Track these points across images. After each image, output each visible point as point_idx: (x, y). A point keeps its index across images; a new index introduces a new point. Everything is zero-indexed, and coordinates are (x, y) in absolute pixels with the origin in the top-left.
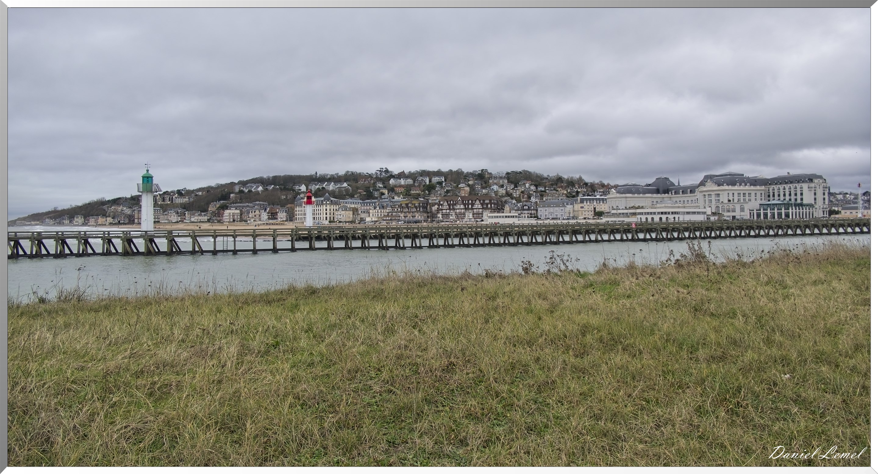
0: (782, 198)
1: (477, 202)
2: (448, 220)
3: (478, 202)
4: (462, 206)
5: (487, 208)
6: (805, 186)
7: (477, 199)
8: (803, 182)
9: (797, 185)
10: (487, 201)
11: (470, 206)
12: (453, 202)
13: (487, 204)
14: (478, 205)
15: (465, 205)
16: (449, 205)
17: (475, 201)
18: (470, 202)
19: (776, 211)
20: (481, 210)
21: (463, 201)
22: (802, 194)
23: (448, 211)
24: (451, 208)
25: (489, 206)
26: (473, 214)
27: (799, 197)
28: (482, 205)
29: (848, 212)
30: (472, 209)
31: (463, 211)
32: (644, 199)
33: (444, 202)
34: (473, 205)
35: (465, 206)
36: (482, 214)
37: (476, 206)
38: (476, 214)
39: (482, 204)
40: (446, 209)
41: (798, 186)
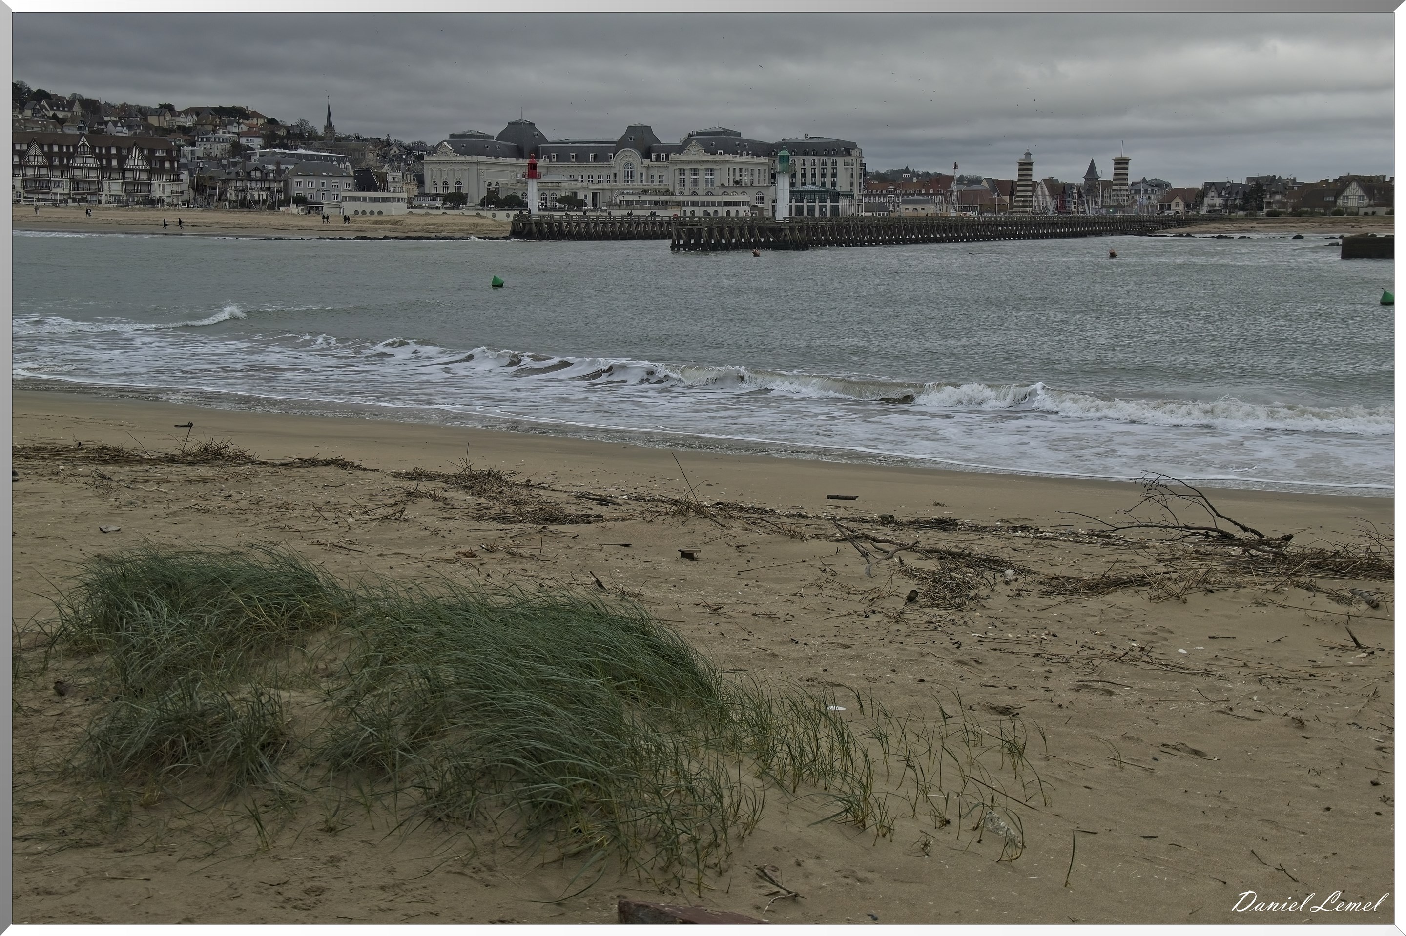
0: (819, 180)
1: (133, 153)
2: (44, 196)
3: (135, 153)
4: (90, 162)
5: (161, 171)
6: (840, 160)
7: (135, 145)
8: (837, 154)
9: (826, 158)
10: (161, 153)
11: (114, 163)
12: (60, 147)
13: (162, 161)
14: (136, 161)
15: (99, 157)
16: (49, 156)
17: (129, 150)
18: (114, 151)
19: (805, 204)
20: (144, 176)
21: (93, 148)
22: (834, 175)
23: (44, 172)
24: (56, 162)
25: (167, 165)
26: (124, 184)
27: (829, 180)
28: (149, 163)
29: (911, 207)
30: (121, 169)
31: (93, 174)
32: (507, 168)
33: (29, 146)
34: (122, 160)
35: (101, 162)
36: (150, 185)
37: (130, 164)
38: (134, 184)
39: (149, 160)
40: (39, 167)
41: (829, 160)
